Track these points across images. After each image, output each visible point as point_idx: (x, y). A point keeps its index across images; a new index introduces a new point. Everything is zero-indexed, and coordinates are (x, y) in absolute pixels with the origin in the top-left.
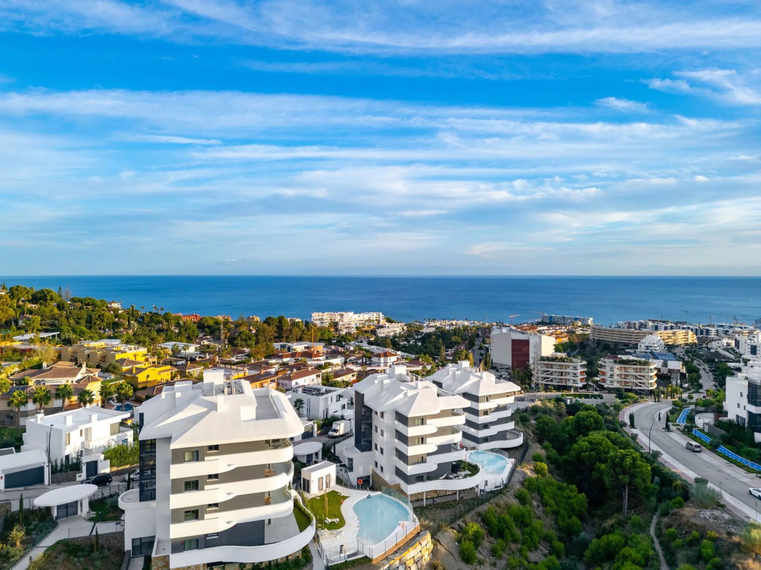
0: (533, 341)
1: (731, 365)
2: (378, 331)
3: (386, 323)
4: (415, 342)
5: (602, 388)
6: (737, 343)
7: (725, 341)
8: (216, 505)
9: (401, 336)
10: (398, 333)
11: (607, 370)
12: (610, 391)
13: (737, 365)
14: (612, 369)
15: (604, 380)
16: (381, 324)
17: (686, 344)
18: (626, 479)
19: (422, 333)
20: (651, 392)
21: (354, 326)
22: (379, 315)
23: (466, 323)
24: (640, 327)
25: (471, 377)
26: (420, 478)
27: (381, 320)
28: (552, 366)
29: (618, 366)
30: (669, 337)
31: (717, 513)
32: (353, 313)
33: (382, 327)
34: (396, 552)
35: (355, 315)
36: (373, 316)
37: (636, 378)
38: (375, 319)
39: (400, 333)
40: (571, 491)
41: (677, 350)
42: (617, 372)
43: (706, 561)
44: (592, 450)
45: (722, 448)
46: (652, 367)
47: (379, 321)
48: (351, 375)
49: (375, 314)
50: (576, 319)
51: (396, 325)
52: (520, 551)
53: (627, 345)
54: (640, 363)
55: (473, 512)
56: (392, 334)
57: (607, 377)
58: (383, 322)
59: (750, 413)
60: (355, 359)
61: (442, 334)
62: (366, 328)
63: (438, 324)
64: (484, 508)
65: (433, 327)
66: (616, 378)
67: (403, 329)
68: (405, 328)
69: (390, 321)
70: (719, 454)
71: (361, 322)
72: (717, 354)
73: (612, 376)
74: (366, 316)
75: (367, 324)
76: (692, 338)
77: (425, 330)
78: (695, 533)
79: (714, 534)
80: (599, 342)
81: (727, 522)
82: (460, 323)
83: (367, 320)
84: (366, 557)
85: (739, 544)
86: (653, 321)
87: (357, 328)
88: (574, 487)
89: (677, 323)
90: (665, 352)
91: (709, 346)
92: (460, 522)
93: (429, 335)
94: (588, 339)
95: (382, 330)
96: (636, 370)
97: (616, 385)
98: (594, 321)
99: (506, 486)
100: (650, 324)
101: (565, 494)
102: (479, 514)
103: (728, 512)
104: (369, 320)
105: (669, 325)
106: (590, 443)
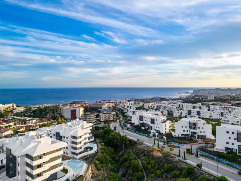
0: (77, 110)
1: (124, 111)
2: (14, 111)
3: (17, 107)
4: (31, 114)
5: (100, 121)
6: (124, 105)
7: (121, 105)
8: (44, 171)
9: (23, 112)
10: (22, 111)
11: (101, 116)
12: (102, 122)
13: (125, 111)
14: (102, 116)
15: (100, 119)
16: (14, 108)
17: (112, 107)
18: (124, 142)
19: (32, 110)
20: (112, 121)
21: (2, 109)
22: (14, 105)
23: (47, 105)
24: (100, 103)
25: (81, 123)
26: (80, 153)
27: (14, 106)
28: (87, 117)
29: (104, 115)
30: (109, 105)
31: (144, 145)
32: (1, 104)
33: (15, 109)
34: (86, 172)
35: (3, 105)
36: (11, 105)
37: (108, 117)
38: (11, 106)
39: (23, 111)
40: (110, 148)
41: (111, 108)
42: (104, 116)
43: (146, 155)
44: (113, 137)
45: (137, 132)
46: (112, 114)
47: (13, 107)
48: (23, 128)
49: (12, 104)
50: (82, 101)
51: (21, 108)
52: (107, 165)
53: (98, 108)
54: (109, 113)
55: (94, 159)
56: (20, 111)
57: (101, 118)
58: (15, 107)
59: (140, 123)
60: (18, 123)
61: (40, 109)
62: (9, 110)
63: (37, 106)
64: (96, 157)
65: (35, 107)
66: (103, 118)
67: (24, 109)
68: (25, 109)
69: (18, 106)
70: (136, 133)
71: (5, 108)
72: (120, 108)
73: (102, 118)
74: (8, 105)
75: (8, 108)
76: (114, 105)
77: (33, 109)
78: (142, 150)
79: (146, 150)
80: (91, 108)
81: (146, 147)
82: (45, 105)
83: (8, 107)
84: (80, 175)
85: (151, 150)
86: (103, 101)
87: (4, 110)
88: (111, 147)
89: (108, 101)
90: (108, 109)
91: (118, 106)
92: (93, 162)
93: (35, 111)
94: (87, 107)
95: (15, 110)
96: (108, 115)
97: (103, 120)
98: (87, 102)
99: (98, 151)
100: (102, 102)
101: (110, 149)
102: (96, 159)
103: (145, 145)
104: (9, 107)
105: (107, 101)
106: (112, 136)
